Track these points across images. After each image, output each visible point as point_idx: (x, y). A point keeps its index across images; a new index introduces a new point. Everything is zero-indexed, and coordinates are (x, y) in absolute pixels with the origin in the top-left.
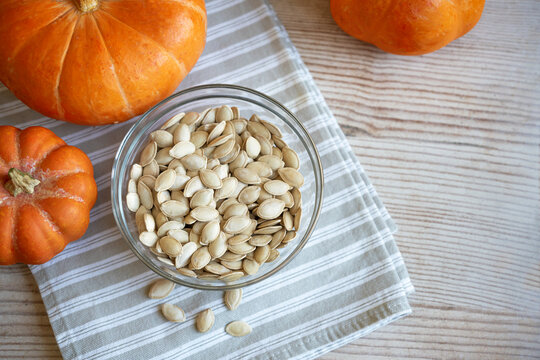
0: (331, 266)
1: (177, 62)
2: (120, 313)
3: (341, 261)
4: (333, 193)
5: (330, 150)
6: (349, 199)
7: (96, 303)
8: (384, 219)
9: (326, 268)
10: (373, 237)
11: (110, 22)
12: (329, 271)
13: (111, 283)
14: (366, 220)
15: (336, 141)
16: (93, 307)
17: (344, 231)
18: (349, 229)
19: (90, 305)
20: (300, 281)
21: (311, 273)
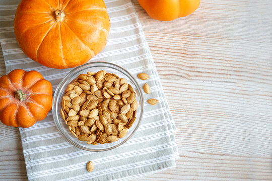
0: (145, 141)
1: (90, 51)
2: (52, 146)
3: (150, 140)
4: (152, 110)
5: (154, 91)
6: (158, 114)
7: (43, 139)
8: (171, 125)
10: (166, 132)
11: (66, 28)
12: (144, 143)
13: (50, 132)
14: (164, 124)
16: (41, 141)
17: (153, 127)
18: (156, 126)
20: (131, 145)
21: (136, 143)
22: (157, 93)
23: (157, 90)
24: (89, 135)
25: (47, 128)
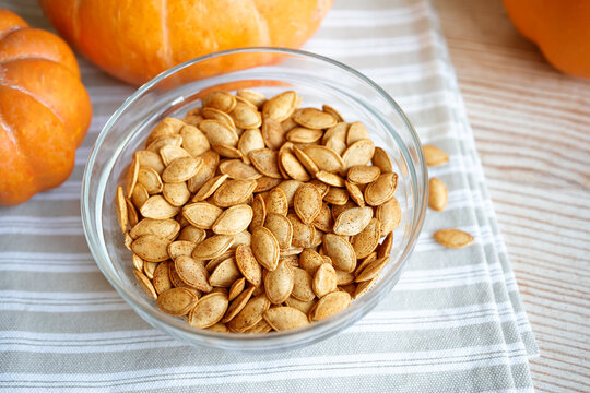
0: (410, 370)
2: (59, 336)
3: (429, 369)
4: (446, 266)
5: (460, 205)
6: (470, 281)
7: (32, 309)
8: (519, 330)
9: (400, 371)
10: (495, 348)
12: (405, 376)
13: (66, 290)
14: (488, 319)
15: (475, 196)
16: (23, 313)
17: (448, 325)
18: (456, 324)
19: (21, 308)
20: (353, 378)
21: (374, 372)
22: (473, 213)
23: (471, 204)
24: (203, 294)
25: (59, 274)
